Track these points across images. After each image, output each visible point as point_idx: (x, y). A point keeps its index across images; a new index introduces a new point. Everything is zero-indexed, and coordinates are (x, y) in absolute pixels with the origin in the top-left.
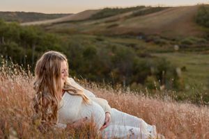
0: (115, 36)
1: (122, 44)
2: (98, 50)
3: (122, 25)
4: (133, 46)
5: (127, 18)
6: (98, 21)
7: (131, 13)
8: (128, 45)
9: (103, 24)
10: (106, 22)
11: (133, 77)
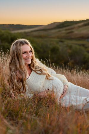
0: (71, 39)
1: (76, 44)
2: (61, 48)
3: (76, 32)
4: (83, 45)
5: (79, 27)
6: (61, 29)
7: (82, 24)
8: (80, 45)
9: (64, 32)
10: (66, 30)
11: (84, 65)
